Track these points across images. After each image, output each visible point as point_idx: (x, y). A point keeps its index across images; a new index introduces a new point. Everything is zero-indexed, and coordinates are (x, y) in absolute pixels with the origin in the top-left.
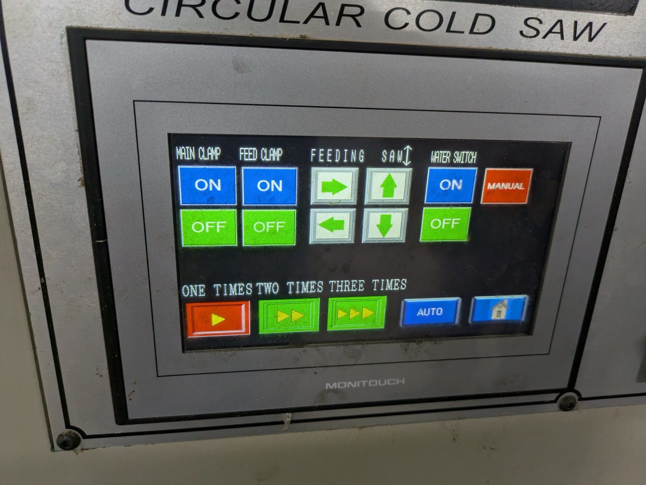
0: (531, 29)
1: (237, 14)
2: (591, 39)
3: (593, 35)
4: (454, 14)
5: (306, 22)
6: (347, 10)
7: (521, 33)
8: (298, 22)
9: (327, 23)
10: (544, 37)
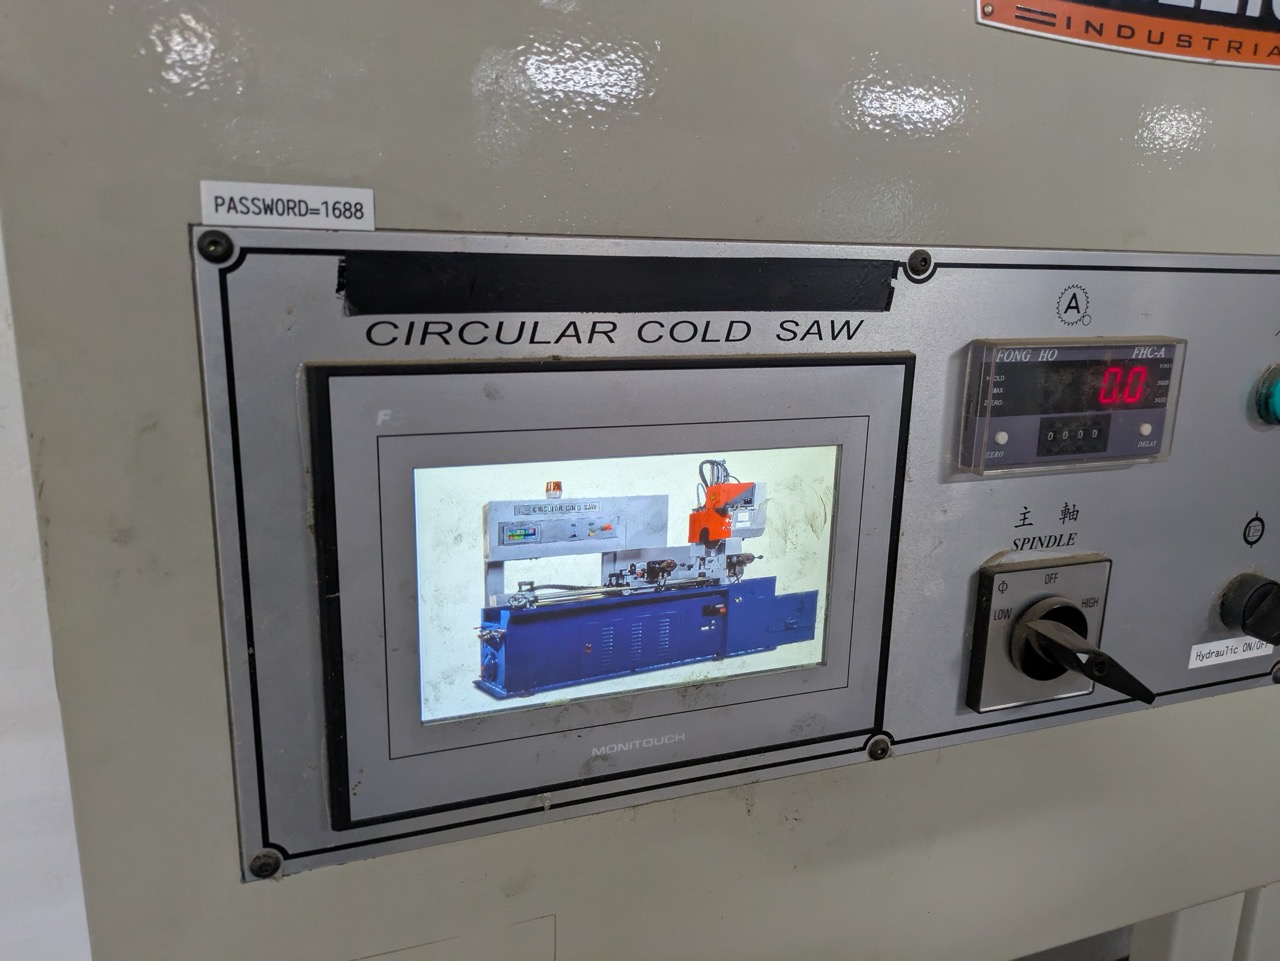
0: (788, 332)
1: (485, 339)
2: (850, 337)
3: (851, 333)
4: (708, 323)
5: (557, 342)
6: (599, 327)
7: (778, 336)
8: (549, 342)
9: (579, 341)
10: (802, 339)
